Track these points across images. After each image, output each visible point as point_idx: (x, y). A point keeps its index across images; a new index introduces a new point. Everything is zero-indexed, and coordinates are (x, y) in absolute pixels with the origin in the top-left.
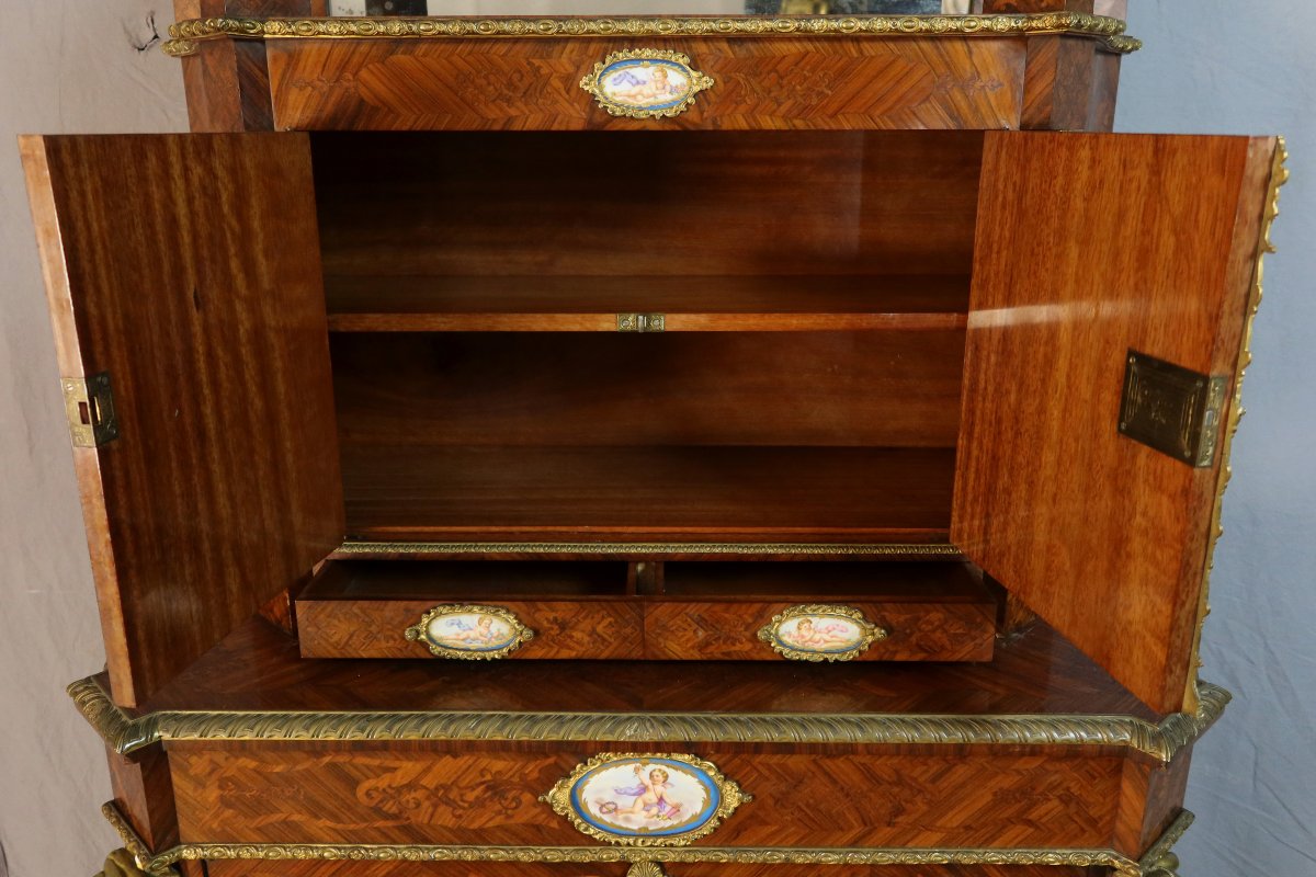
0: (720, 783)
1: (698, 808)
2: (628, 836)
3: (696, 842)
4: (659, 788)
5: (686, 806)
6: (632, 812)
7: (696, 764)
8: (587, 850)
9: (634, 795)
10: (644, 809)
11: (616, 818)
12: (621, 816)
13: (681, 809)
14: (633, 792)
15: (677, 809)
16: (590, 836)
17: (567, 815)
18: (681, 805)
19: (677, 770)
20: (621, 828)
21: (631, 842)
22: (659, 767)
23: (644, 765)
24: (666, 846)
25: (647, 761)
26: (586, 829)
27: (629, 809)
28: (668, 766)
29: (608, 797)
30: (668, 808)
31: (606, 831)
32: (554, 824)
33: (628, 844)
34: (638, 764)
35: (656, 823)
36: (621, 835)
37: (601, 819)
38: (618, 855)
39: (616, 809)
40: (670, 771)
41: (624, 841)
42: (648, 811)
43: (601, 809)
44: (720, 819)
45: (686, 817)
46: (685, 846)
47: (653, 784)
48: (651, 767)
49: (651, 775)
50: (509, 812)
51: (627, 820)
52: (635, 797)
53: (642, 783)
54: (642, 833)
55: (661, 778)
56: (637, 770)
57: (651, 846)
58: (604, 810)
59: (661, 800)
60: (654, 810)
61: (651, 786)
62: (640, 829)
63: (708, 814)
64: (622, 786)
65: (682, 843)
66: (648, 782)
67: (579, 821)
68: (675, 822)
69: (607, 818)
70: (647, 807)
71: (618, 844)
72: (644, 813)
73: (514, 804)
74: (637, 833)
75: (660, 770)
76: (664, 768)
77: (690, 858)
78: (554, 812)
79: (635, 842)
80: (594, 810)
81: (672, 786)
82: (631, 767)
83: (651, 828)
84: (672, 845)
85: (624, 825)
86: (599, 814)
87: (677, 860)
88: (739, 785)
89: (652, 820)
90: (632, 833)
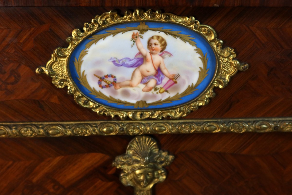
0: (218, 50)
1: (194, 79)
2: (127, 110)
3: (192, 115)
4: (157, 58)
5: (183, 77)
6: (131, 86)
7: (195, 28)
8: (87, 124)
9: (132, 66)
10: (141, 82)
11: (115, 93)
12: (120, 90)
13: (179, 81)
14: (130, 63)
15: (174, 80)
16: (90, 110)
17: (66, 87)
18: (179, 76)
19: (175, 36)
20: (120, 102)
21: (130, 116)
22: (157, 33)
23: (143, 31)
24: (163, 118)
25: (145, 27)
26: (86, 103)
27: (128, 83)
28: (166, 33)
29: (106, 69)
30: (165, 80)
31: (105, 105)
32: (55, 100)
33: (127, 118)
34: (136, 32)
35: (154, 96)
36: (119, 110)
37: (100, 94)
38: (118, 128)
39: (114, 83)
40: (168, 38)
41: (122, 115)
42: (146, 83)
43: (100, 83)
44: (216, 89)
45: (183, 89)
46: (181, 118)
47: (151, 53)
48: (149, 34)
49: (149, 44)
50: (9, 87)
51: (126, 93)
52: (132, 69)
53: (140, 53)
54: (141, 106)
55: (159, 47)
56: (134, 38)
57: (149, 119)
58: (103, 84)
59: (159, 71)
60: (152, 83)
61: (149, 56)
62: (138, 103)
63: (205, 84)
64: (120, 57)
65: (179, 115)
66: (145, 51)
67: (78, 94)
68: (171, 95)
69: (106, 92)
70: (145, 79)
71: (117, 117)
72: (142, 86)
73: (13, 79)
74: (136, 107)
75: (158, 37)
76: (162, 34)
77: (186, 129)
78: (53, 85)
79: (134, 115)
80: (93, 84)
81: (171, 55)
82: (129, 35)
83: (149, 102)
84: (168, 118)
85: (123, 99)
86: (98, 89)
87: (174, 131)
88: (237, 52)
89: (150, 93)
90: (131, 107)
